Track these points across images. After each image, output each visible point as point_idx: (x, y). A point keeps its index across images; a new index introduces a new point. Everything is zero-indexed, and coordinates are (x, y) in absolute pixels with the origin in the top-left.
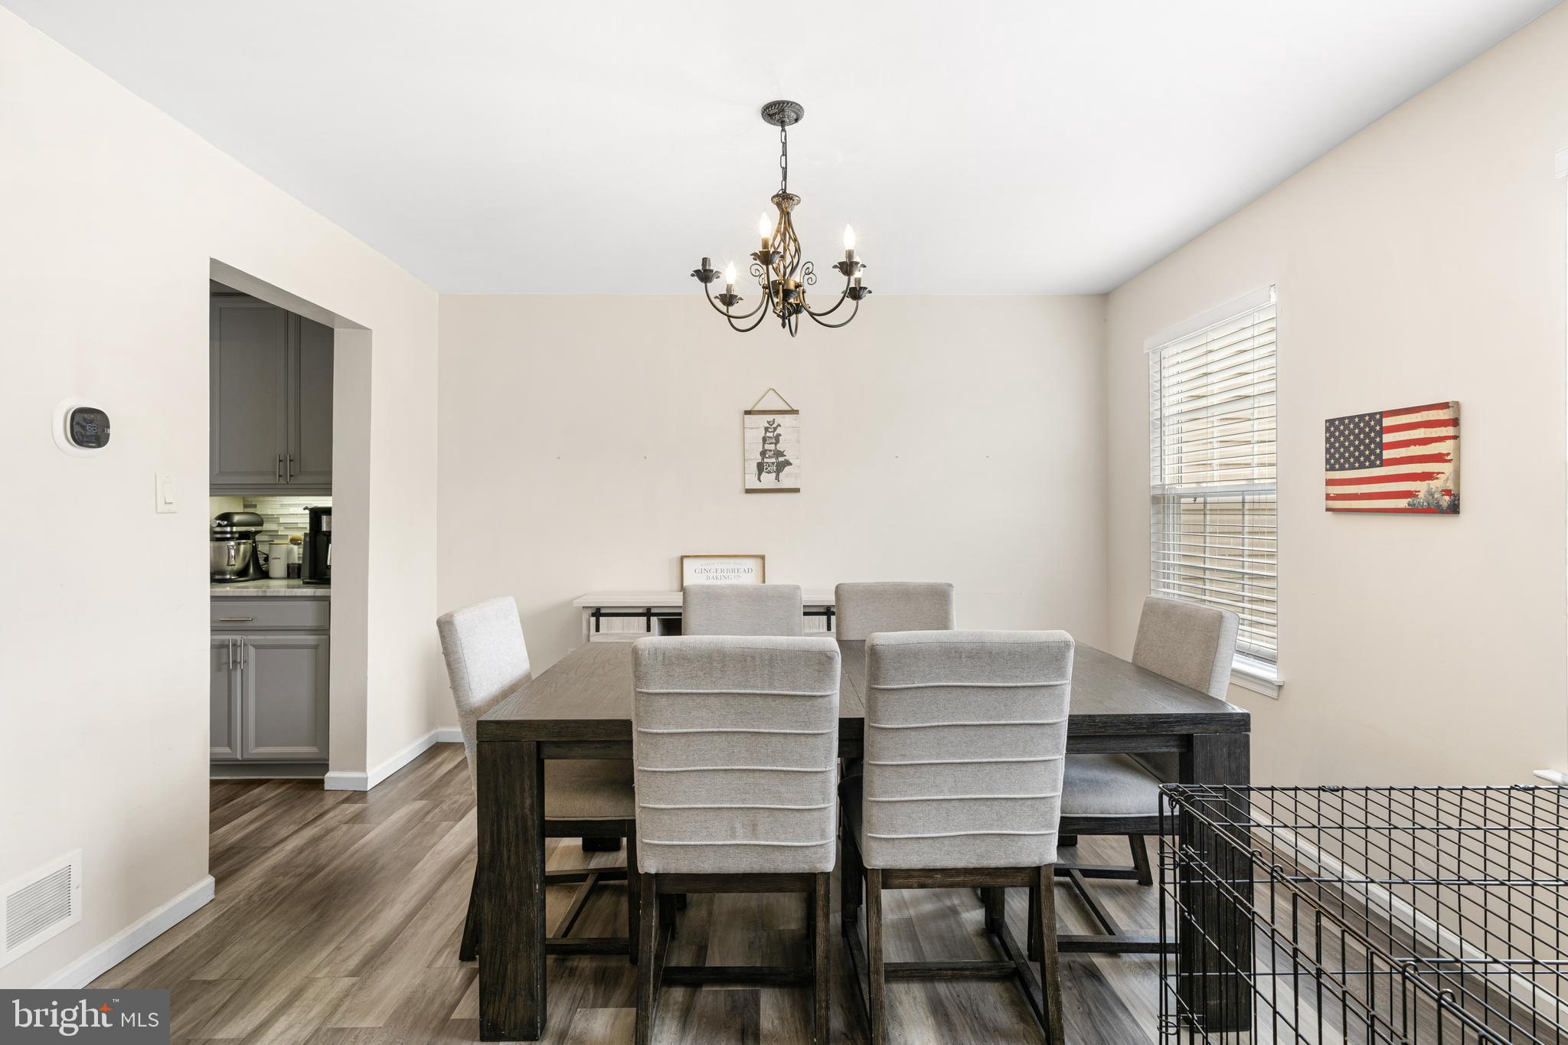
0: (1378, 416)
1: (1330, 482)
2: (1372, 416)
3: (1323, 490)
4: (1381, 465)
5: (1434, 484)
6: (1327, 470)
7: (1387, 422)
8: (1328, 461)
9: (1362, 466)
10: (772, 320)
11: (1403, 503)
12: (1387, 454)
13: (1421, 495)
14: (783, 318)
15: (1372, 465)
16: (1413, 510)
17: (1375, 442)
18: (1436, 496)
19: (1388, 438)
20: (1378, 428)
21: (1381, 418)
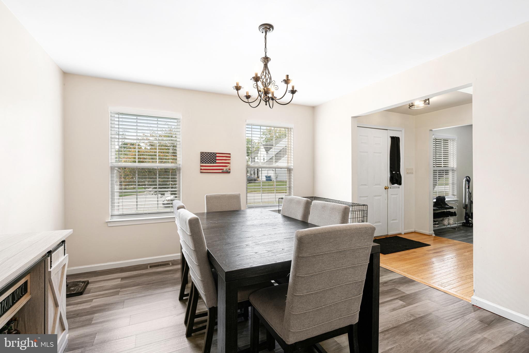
0: (215, 153)
1: (201, 166)
2: (214, 153)
3: (199, 168)
4: (216, 163)
5: (227, 168)
6: (201, 163)
7: (217, 155)
8: (201, 161)
9: (211, 163)
10: (263, 103)
11: (221, 171)
12: (217, 161)
13: (224, 170)
14: (266, 102)
15: (214, 163)
16: (223, 172)
17: (214, 159)
18: (227, 170)
19: (217, 158)
20: (215, 156)
21: (216, 154)
